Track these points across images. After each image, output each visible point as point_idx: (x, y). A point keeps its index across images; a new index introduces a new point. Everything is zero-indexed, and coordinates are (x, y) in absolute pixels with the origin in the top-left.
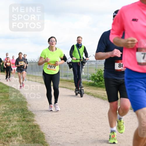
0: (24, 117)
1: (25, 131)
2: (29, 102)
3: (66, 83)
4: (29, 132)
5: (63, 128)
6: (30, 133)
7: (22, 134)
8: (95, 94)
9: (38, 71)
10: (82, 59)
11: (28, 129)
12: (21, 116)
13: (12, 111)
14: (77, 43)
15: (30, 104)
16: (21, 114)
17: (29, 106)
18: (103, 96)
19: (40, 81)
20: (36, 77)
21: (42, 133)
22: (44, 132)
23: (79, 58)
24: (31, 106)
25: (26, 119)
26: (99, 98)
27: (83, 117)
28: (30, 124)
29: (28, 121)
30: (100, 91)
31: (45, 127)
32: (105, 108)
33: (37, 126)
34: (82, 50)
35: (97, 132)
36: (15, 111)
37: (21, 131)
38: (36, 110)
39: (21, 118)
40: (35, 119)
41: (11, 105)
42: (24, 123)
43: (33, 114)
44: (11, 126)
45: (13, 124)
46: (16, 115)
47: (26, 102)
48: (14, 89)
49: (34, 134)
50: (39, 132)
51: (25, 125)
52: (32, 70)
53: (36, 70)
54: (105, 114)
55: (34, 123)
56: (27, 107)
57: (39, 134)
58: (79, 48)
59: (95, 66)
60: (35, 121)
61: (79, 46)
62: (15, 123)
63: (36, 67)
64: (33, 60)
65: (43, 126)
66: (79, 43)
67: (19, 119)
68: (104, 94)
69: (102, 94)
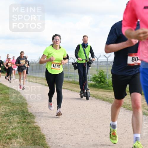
0: (24, 119)
1: (26, 133)
2: (30, 104)
3: (66, 84)
4: (29, 134)
5: (64, 129)
6: (31, 135)
7: (23, 136)
8: (96, 96)
9: (38, 72)
10: (88, 59)
11: (29, 131)
12: (21, 118)
13: (12, 113)
14: (83, 42)
15: (30, 105)
16: (21, 115)
17: (29, 107)
18: (104, 98)
19: (41, 83)
20: (36, 78)
21: (43, 135)
22: (45, 134)
23: (85, 58)
24: (31, 107)
25: (26, 120)
26: (100, 100)
27: (84, 118)
28: (30, 125)
29: (28, 123)
30: (102, 92)
31: (46, 129)
32: (107, 109)
33: (38, 127)
34: (88, 50)
35: (99, 133)
36: (15, 112)
37: (21, 132)
38: (37, 112)
39: (22, 119)
40: (35, 120)
41: (11, 106)
42: (24, 124)
43: (33, 115)
44: (11, 127)
45: (13, 125)
46: (16, 117)
47: (27, 104)
48: (15, 90)
49: (34, 136)
50: (40, 134)
51: (26, 127)
52: (32, 71)
53: (36, 71)
54: (106, 116)
55: (34, 124)
56: (27, 109)
57: (40, 136)
58: (85, 48)
59: (97, 67)
60: (36, 122)
61: (85, 45)
62: (16, 124)
63: (37, 68)
64: (33, 61)
65: (44, 128)
66: (85, 43)
67: (20, 121)
68: (105, 96)
69: (104, 95)
